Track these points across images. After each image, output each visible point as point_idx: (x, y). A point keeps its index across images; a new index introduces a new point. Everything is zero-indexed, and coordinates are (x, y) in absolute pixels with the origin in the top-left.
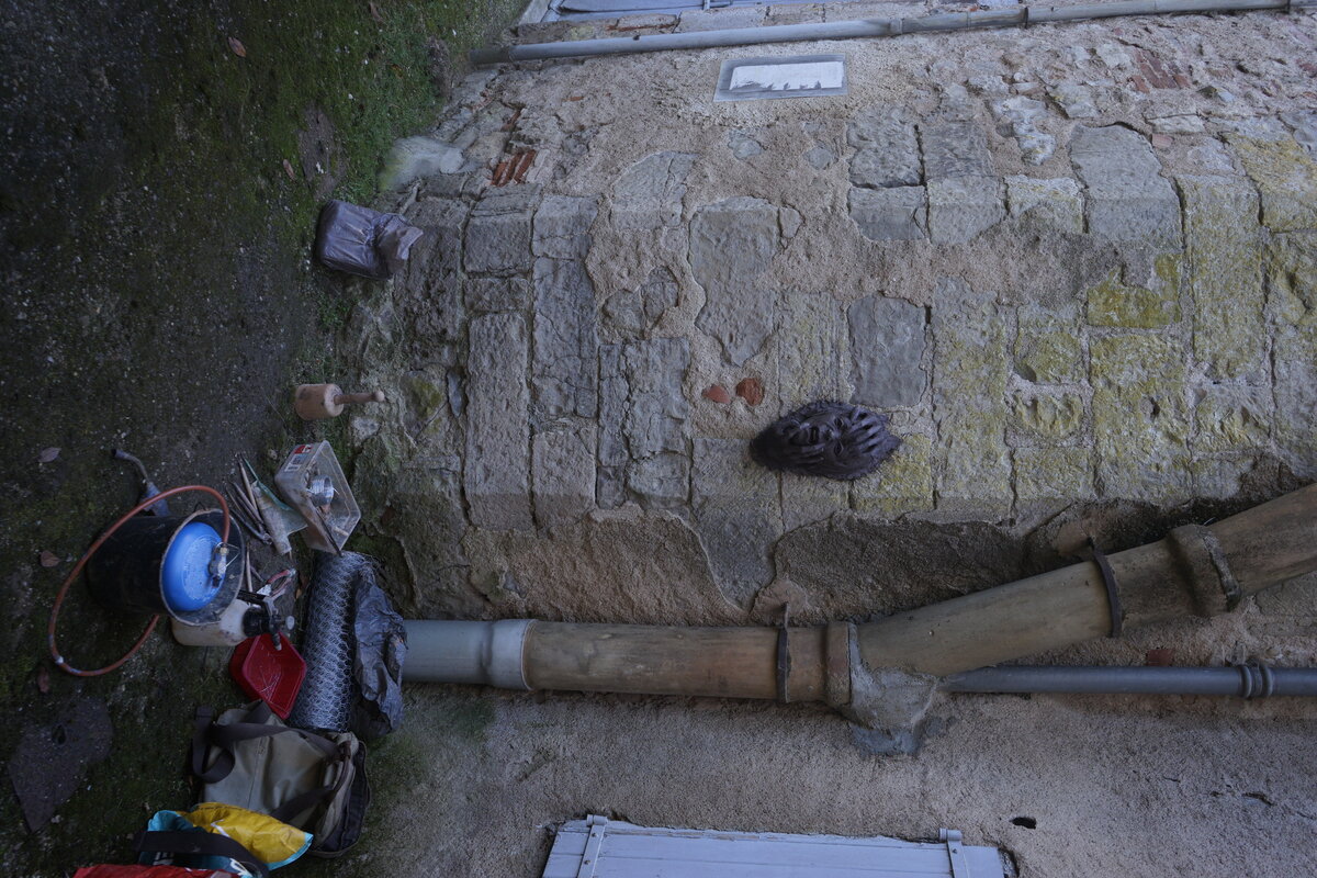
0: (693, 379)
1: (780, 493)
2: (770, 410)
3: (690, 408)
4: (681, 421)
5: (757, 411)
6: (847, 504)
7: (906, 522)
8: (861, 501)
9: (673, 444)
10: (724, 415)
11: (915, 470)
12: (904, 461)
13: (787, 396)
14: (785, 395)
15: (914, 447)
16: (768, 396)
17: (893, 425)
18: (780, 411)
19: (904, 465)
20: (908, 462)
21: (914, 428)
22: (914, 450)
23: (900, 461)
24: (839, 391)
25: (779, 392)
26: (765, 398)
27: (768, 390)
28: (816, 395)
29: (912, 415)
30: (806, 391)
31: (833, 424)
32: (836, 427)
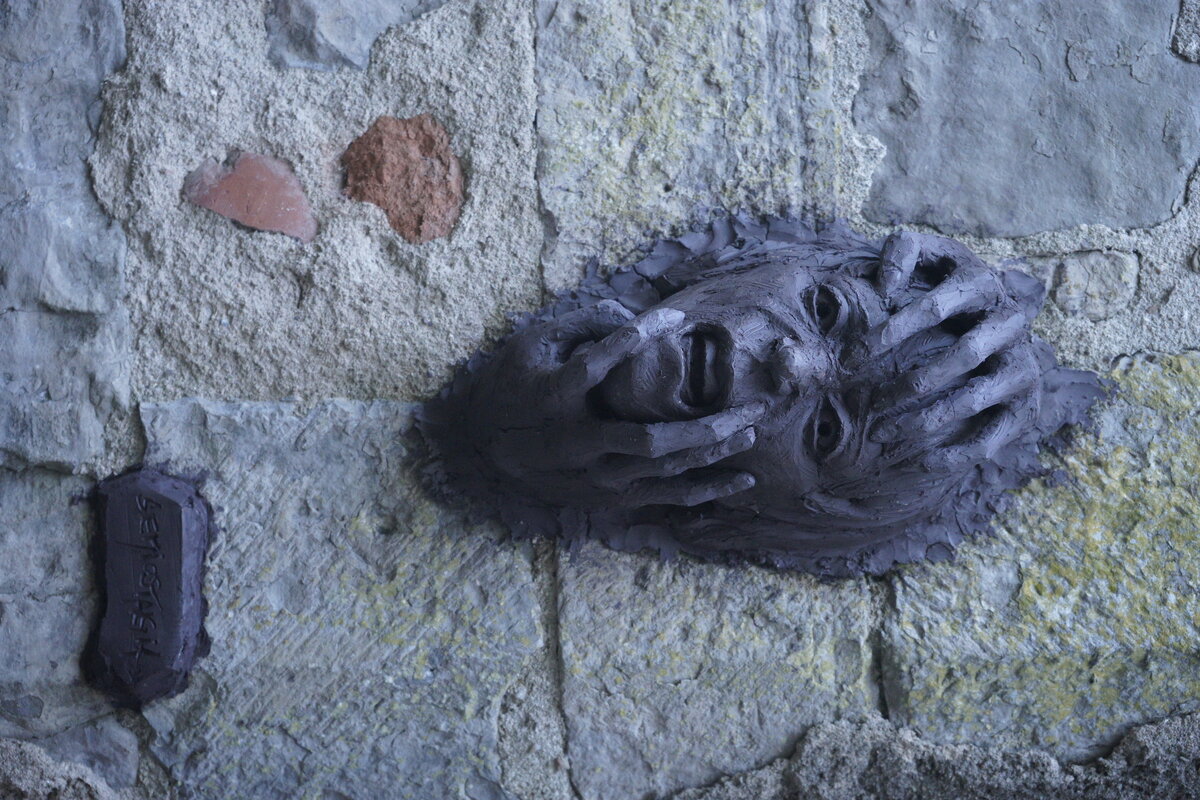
0: (139, 128)
1: (554, 649)
2: (500, 260)
3: (129, 258)
4: (84, 323)
5: (438, 267)
6: (864, 689)
7: (1140, 767)
8: (930, 676)
9: (47, 432)
10: (287, 288)
11: (1178, 523)
12: (1123, 481)
13: (573, 195)
14: (568, 190)
15: (1165, 412)
16: (486, 192)
17: (1066, 315)
18: (544, 263)
19: (1124, 502)
20: (1142, 483)
21: (1163, 327)
22: (1165, 427)
23: (1105, 480)
24: (814, 163)
25: (536, 177)
26: (472, 207)
27: (488, 169)
28: (710, 188)
29: (1151, 265)
30: (662, 167)
31: (798, 313)
32: (811, 323)
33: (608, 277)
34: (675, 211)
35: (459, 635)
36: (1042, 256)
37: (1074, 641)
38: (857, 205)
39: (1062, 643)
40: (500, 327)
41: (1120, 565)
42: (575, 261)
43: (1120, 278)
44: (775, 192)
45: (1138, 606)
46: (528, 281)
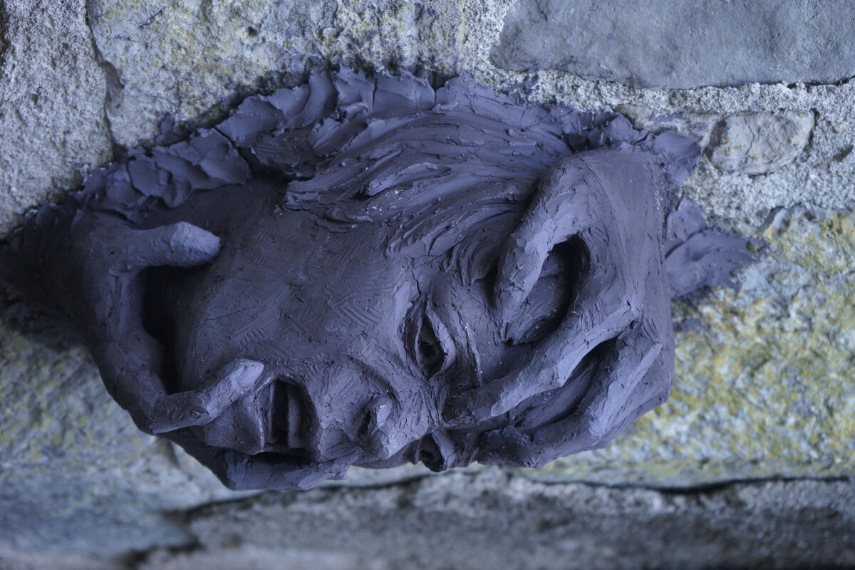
2: (57, 113)
11: (810, 362)
12: (759, 328)
13: (136, 45)
14: (128, 39)
15: (815, 270)
16: (29, 39)
17: (721, 172)
18: (111, 118)
19: (757, 344)
20: (778, 331)
21: (830, 182)
22: (813, 282)
23: (740, 328)
24: (432, 12)
25: (88, 22)
26: (15, 57)
27: (27, 15)
28: (303, 34)
29: (829, 123)
30: (243, 15)
31: (396, 358)
32: (412, 367)
33: (187, 132)
34: (262, 61)
35: (70, 436)
36: (701, 113)
37: (686, 451)
38: (485, 50)
39: (675, 452)
40: (68, 176)
41: (744, 396)
42: (147, 115)
43: (789, 141)
44: (383, 43)
45: (756, 428)
46: (94, 132)
